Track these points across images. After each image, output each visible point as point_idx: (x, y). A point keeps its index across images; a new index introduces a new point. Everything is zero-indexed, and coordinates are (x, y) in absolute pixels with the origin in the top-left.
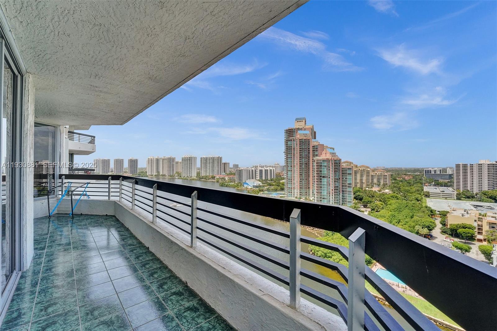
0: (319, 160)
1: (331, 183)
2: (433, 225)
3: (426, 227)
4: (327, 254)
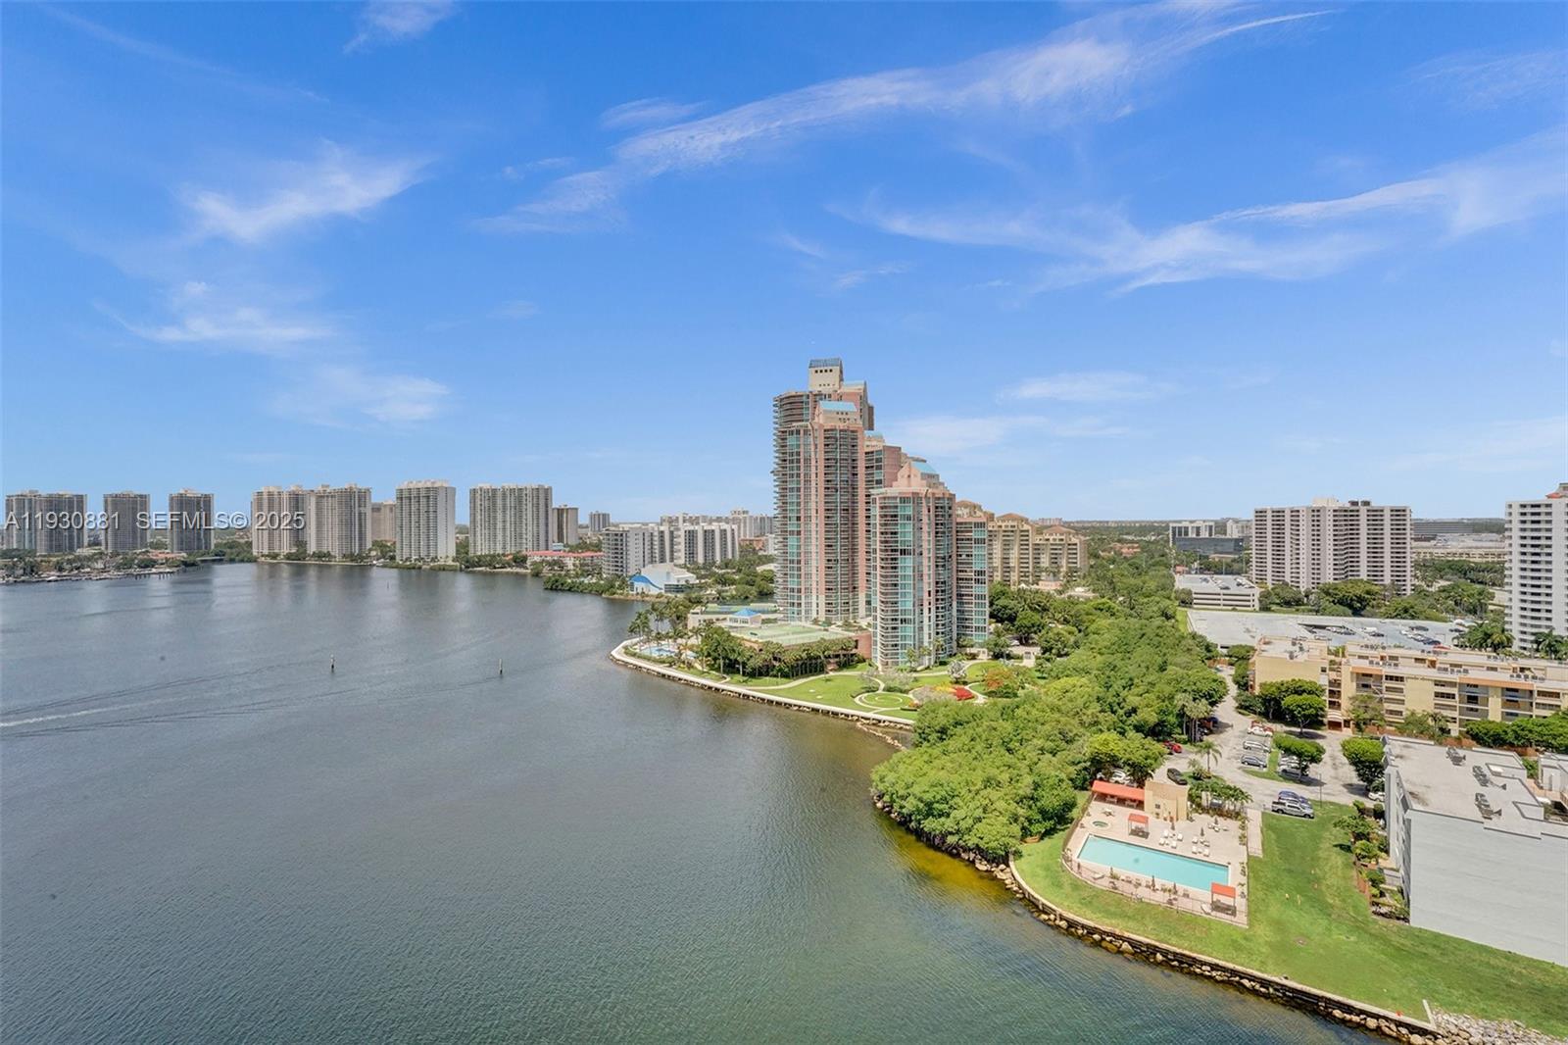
0: (889, 498)
1: (925, 571)
2: (1221, 689)
3: (1202, 697)
4: (936, 805)
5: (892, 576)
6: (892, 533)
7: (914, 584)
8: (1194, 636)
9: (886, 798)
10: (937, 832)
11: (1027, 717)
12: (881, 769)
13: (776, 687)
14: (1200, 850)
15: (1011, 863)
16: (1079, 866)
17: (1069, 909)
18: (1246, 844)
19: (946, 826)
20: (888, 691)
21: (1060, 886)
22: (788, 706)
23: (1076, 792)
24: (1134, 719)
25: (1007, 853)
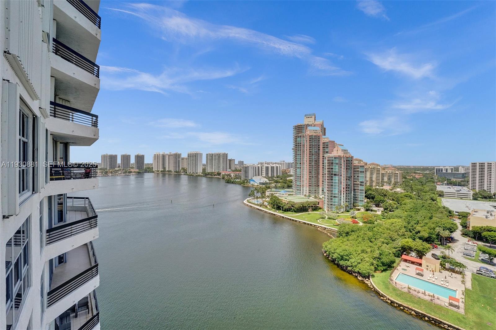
0: (330, 157)
1: (342, 181)
2: (455, 227)
3: (447, 229)
4: (344, 257)
5: (331, 182)
6: (331, 169)
7: (339, 185)
8: (444, 208)
9: (327, 253)
10: (345, 266)
11: (378, 231)
12: (326, 243)
13: (293, 215)
14: (444, 283)
15: (371, 279)
16: (396, 283)
17: (391, 297)
18: (464, 284)
19: (347, 264)
20: (329, 219)
21: (388, 289)
22: (296, 221)
23: (395, 258)
24: (419, 235)
25: (369, 275)
